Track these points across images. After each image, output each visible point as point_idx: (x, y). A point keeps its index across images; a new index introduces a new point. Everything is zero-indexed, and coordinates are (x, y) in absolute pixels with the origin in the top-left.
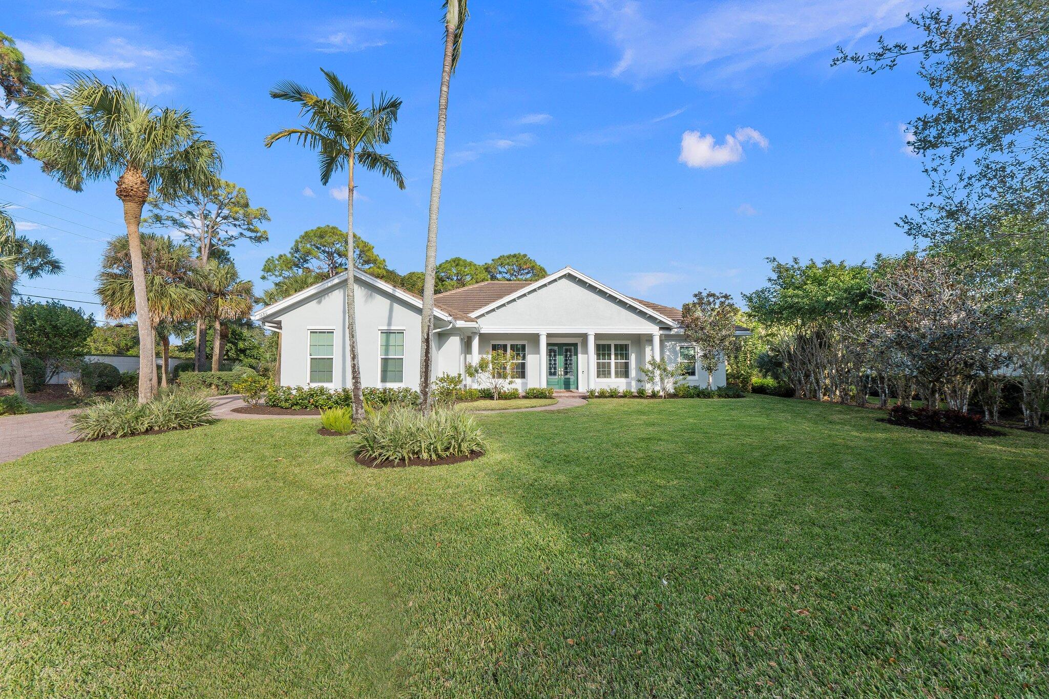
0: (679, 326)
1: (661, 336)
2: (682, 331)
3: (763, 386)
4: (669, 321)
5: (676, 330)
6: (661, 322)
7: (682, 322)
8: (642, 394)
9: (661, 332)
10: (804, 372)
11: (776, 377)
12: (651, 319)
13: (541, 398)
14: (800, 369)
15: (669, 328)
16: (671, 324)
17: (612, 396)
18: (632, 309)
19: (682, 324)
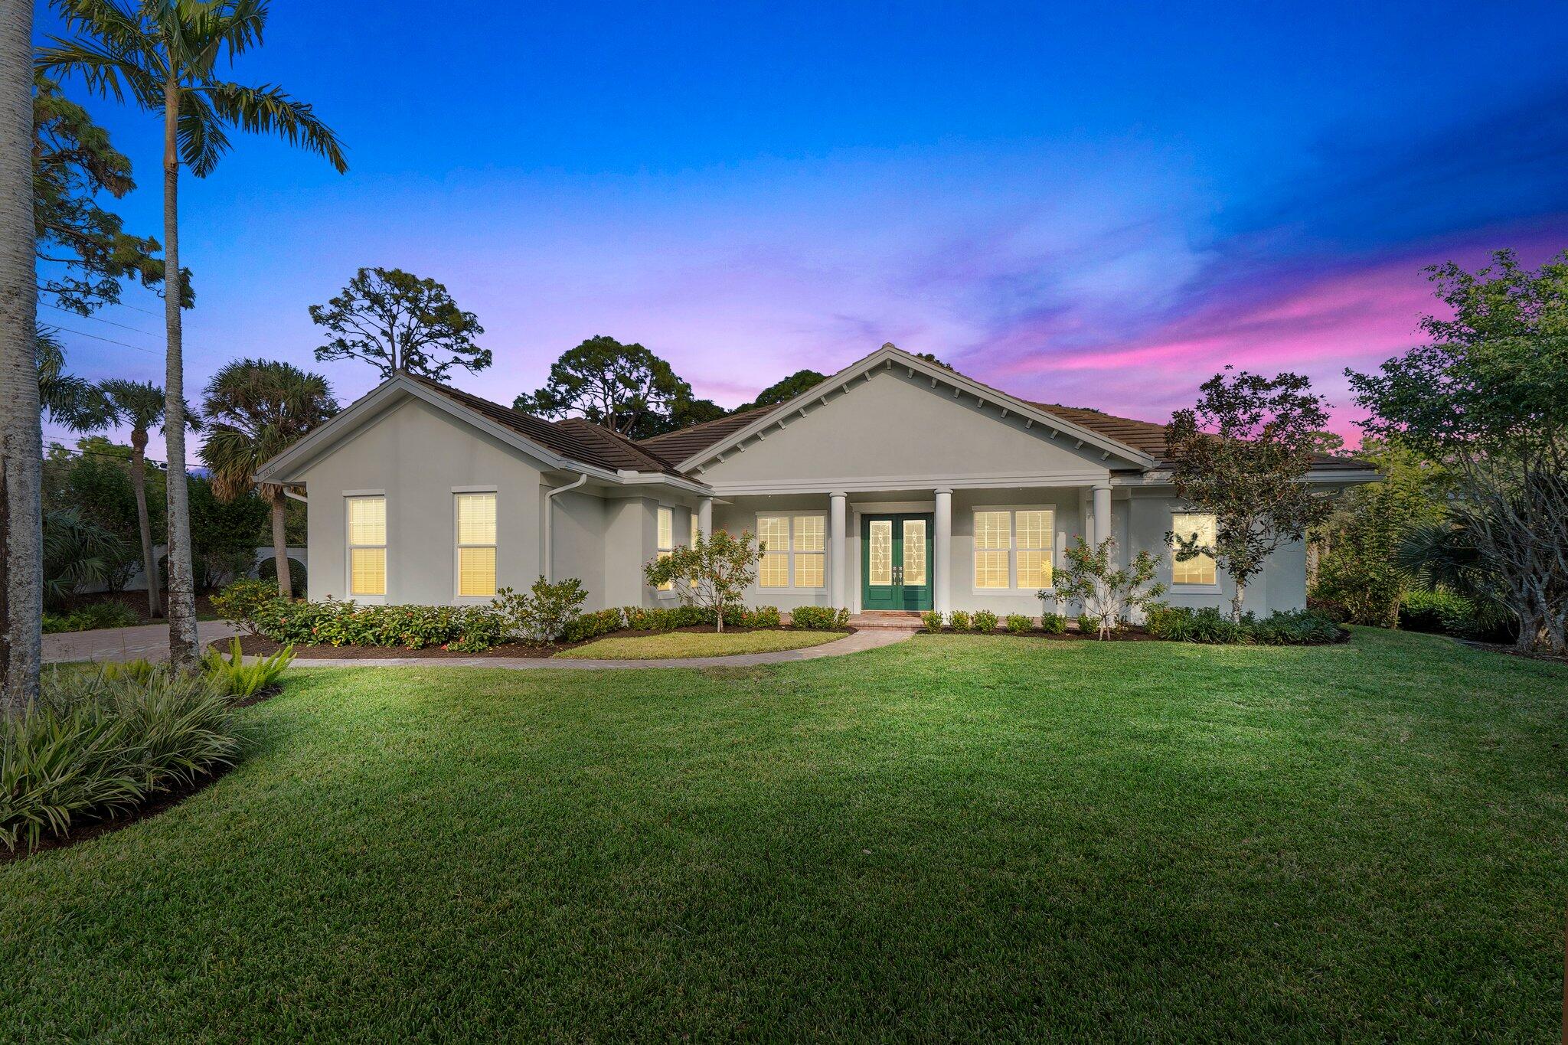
0: (1158, 464)
1: (1115, 491)
2: (1166, 477)
3: (1432, 610)
4: (1133, 455)
5: (1156, 475)
6: (1112, 457)
7: (1168, 454)
8: (1053, 625)
9: (1117, 481)
10: (1546, 579)
11: (1464, 588)
12: (1089, 450)
13: (820, 629)
14: (1535, 572)
15: (1137, 472)
16: (1138, 460)
17: (978, 630)
18: (1039, 429)
19: (1168, 460)
